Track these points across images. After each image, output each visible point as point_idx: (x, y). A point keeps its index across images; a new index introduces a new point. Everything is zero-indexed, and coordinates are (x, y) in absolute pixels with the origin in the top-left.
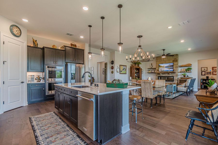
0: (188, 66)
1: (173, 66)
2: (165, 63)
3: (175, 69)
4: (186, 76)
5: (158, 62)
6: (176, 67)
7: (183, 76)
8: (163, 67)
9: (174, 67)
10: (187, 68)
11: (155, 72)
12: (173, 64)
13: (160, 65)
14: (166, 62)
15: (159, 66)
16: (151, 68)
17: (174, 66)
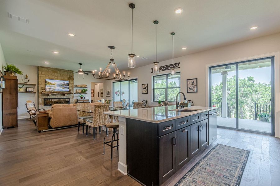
0: (83, 87)
1: (68, 85)
2: (56, 78)
3: (71, 88)
4: (83, 98)
5: (44, 76)
6: (72, 87)
7: (80, 98)
8: (53, 84)
9: (70, 87)
10: (82, 89)
11: (34, 92)
12: (68, 83)
13: (47, 80)
14: (59, 78)
15: (46, 82)
16: (26, 84)
17: (70, 85)
